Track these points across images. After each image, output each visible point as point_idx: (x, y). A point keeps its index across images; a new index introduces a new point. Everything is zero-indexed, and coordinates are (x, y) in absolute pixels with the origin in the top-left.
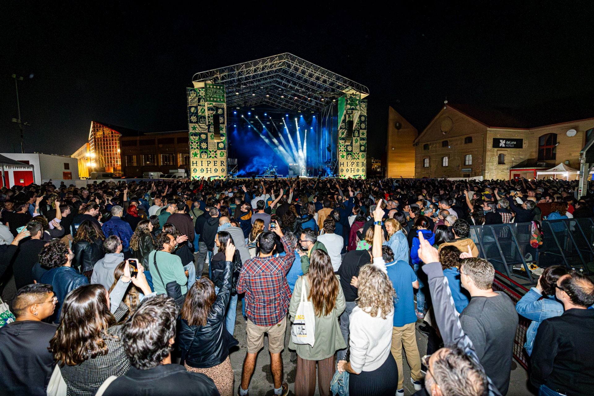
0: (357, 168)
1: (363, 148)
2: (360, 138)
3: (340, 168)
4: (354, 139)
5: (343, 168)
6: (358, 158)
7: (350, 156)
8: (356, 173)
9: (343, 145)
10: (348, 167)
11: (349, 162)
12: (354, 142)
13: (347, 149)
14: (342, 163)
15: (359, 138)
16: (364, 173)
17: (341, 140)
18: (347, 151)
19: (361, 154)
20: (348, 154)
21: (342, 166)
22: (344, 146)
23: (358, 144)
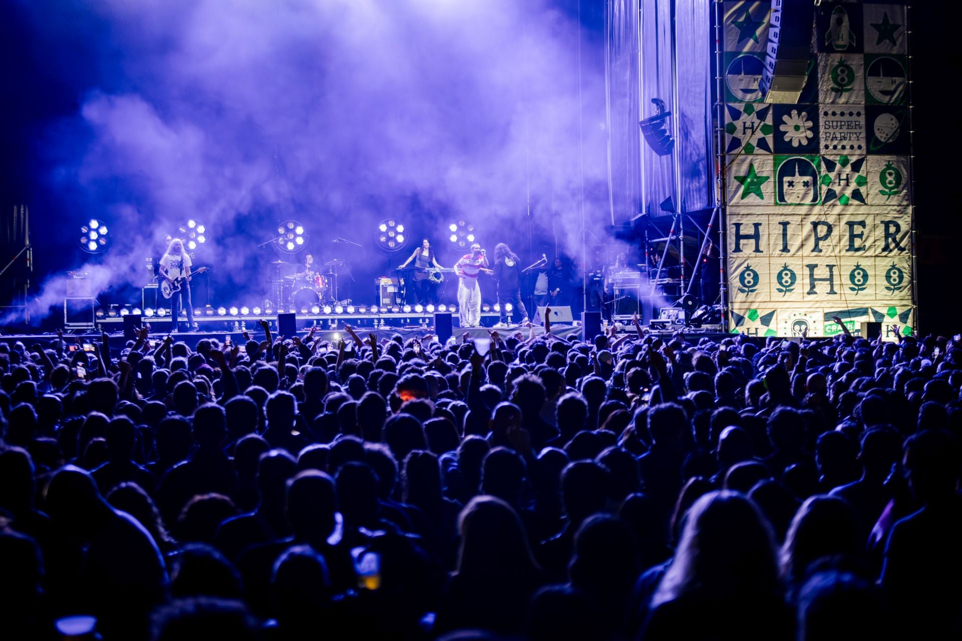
0: (849, 262)
1: (885, 126)
2: (868, 58)
3: (736, 264)
4: (827, 62)
5: (758, 264)
6: (856, 195)
7: (799, 179)
8: (847, 299)
9: (749, 109)
10: (787, 260)
11: (794, 221)
12: (825, 85)
13: (779, 136)
14: (746, 230)
15: (856, 62)
16: (902, 300)
17: (736, 71)
18: (782, 146)
19: (874, 165)
20: (787, 170)
21: (748, 246)
22: (762, 115)
23: (854, 98)
